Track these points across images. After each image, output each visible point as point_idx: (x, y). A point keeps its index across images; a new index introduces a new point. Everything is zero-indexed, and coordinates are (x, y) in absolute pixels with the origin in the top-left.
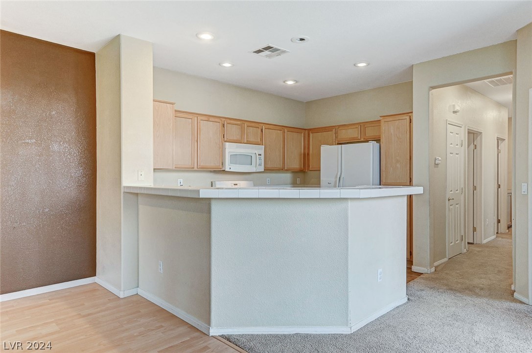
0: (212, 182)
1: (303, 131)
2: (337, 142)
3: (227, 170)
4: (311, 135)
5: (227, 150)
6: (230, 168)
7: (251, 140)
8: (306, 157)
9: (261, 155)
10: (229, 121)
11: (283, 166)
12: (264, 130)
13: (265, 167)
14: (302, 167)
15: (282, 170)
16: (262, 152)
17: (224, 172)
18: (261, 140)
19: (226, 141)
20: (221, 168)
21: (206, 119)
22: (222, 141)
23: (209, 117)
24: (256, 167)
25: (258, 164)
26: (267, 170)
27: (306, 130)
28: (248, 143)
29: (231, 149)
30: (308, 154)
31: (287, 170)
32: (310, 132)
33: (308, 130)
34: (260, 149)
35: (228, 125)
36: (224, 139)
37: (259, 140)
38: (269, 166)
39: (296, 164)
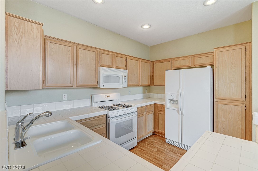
0: (91, 95)
1: (150, 62)
2: (172, 68)
3: (101, 87)
4: (155, 64)
5: (101, 72)
6: (103, 86)
7: (119, 66)
8: (152, 78)
9: (125, 76)
10: (103, 52)
11: (139, 83)
12: (128, 60)
13: (128, 84)
14: (150, 83)
15: (139, 85)
16: (126, 74)
17: (99, 88)
18: (126, 66)
19: (100, 66)
20: (96, 86)
21: (84, 48)
22: (97, 66)
23: (86, 48)
24: (122, 84)
25: (123, 82)
26: (129, 86)
27: (152, 61)
28: (117, 68)
29: (104, 71)
30: (153, 76)
31: (141, 86)
32: (154, 63)
33: (153, 61)
34: (125, 73)
35: (102, 54)
36: (99, 64)
37: (124, 67)
38: (131, 83)
39: (146, 82)
